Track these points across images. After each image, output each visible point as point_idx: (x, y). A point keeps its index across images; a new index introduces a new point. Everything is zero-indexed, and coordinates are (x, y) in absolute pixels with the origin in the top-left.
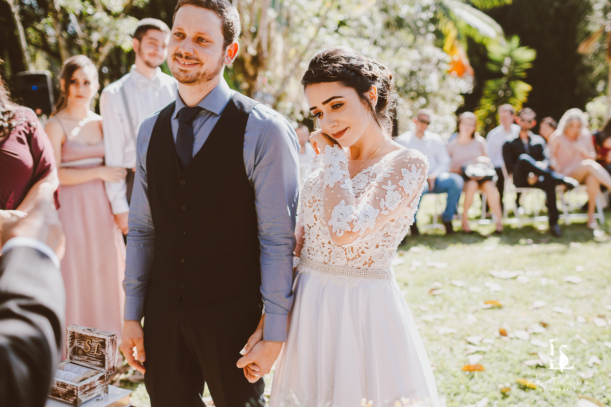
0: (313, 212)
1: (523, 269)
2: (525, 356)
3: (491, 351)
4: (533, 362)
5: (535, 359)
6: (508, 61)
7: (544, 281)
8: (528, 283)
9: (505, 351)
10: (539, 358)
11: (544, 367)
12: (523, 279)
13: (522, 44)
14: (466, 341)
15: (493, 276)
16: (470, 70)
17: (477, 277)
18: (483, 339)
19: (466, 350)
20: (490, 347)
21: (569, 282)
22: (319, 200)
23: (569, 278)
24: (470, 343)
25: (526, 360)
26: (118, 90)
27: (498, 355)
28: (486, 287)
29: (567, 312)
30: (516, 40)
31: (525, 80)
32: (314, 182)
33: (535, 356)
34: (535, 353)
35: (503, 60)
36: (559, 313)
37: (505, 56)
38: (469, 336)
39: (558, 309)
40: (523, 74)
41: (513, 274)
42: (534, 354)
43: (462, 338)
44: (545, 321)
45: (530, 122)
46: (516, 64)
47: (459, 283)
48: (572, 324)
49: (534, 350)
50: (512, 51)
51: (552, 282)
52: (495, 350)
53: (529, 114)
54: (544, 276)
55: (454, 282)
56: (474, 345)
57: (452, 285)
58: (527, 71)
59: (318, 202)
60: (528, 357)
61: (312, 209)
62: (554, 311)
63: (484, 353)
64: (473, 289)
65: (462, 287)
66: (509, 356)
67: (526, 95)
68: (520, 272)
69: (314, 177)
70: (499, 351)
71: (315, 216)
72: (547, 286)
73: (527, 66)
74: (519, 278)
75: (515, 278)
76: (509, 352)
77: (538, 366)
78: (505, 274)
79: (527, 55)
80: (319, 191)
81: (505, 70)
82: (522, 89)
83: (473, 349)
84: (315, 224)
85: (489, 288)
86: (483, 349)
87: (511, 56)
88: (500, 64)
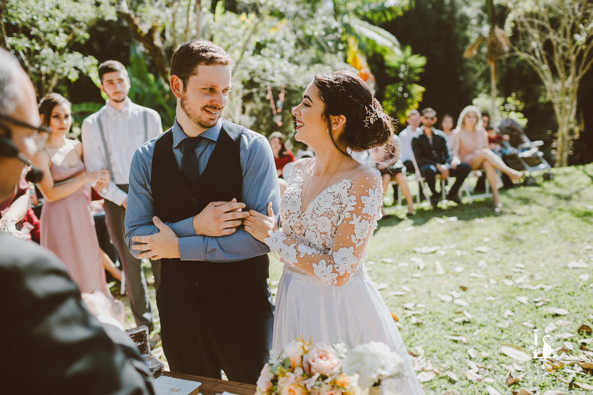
0: (289, 223)
1: (440, 244)
2: (452, 315)
3: (424, 313)
4: (460, 319)
5: (461, 317)
6: (403, 68)
7: (459, 253)
8: (446, 255)
9: (436, 312)
10: (465, 316)
11: (469, 322)
12: (441, 252)
13: (414, 52)
14: (402, 307)
15: (415, 252)
16: (372, 77)
17: (403, 254)
18: (416, 304)
19: (404, 314)
20: (423, 310)
21: (479, 252)
22: (294, 213)
23: (479, 249)
24: (406, 309)
25: (454, 318)
26: (95, 120)
27: (430, 316)
28: (411, 262)
29: (482, 276)
30: (408, 50)
31: (419, 83)
32: (289, 197)
33: (460, 314)
34: (460, 311)
35: (400, 68)
36: (474, 277)
37: (400, 63)
38: (404, 303)
39: (473, 275)
40: (417, 78)
41: (433, 249)
42: (459, 313)
43: (399, 305)
44: (464, 285)
45: (432, 119)
46: (411, 69)
47: (389, 260)
48: (486, 286)
49: (459, 309)
50: (406, 58)
51: (465, 253)
52: (428, 312)
53: (431, 113)
54: (457, 249)
55: (385, 260)
56: (410, 310)
57: (383, 262)
58: (420, 74)
59: (293, 215)
60: (455, 315)
61: (288, 220)
62: (470, 277)
63: (420, 315)
64: (401, 264)
65: (391, 263)
66: (440, 316)
67: (421, 95)
68: (438, 247)
69: (289, 193)
70: (430, 313)
71: (291, 226)
72: (461, 256)
73: (419, 71)
74: (438, 252)
75: (434, 252)
76: (439, 313)
77: (464, 322)
78: (425, 249)
79: (418, 62)
80: (294, 205)
81: (401, 76)
82: (418, 90)
83: (409, 313)
84: (292, 233)
85: (414, 262)
86: (418, 312)
87: (405, 63)
88: (397, 70)
